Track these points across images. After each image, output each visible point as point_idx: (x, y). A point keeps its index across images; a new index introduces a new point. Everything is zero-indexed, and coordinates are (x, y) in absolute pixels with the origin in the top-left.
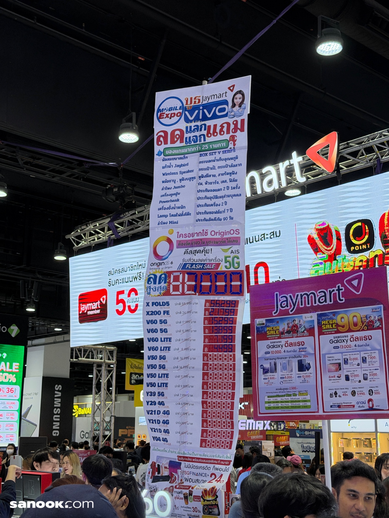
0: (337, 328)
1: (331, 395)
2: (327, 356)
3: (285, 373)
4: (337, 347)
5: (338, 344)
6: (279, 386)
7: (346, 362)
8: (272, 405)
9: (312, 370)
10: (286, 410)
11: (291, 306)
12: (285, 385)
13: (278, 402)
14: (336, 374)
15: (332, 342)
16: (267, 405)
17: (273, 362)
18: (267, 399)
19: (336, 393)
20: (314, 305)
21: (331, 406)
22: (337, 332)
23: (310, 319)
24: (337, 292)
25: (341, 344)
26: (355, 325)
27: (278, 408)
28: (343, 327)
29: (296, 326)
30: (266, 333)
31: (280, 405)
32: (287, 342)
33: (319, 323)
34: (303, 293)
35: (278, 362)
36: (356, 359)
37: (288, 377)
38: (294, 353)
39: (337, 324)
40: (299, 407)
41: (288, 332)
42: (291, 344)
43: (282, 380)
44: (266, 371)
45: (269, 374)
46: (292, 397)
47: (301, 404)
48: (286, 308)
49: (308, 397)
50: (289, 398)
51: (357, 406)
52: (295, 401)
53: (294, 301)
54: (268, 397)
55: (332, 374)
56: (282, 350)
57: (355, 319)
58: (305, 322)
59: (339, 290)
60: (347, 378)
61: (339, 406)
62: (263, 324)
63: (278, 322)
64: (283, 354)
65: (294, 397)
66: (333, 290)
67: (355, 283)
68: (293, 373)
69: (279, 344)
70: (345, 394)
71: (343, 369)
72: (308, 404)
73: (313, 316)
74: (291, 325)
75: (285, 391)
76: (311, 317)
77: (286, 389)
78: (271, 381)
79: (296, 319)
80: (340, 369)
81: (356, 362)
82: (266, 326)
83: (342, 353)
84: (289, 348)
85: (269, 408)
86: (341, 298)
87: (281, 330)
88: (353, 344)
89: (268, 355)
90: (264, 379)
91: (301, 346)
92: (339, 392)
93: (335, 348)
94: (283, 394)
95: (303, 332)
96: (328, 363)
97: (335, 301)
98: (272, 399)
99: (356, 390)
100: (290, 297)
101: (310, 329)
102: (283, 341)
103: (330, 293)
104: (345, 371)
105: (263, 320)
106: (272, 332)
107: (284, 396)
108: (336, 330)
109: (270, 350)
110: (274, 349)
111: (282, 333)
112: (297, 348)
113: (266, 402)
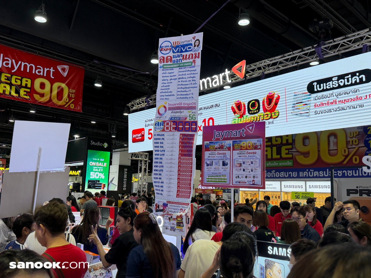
0: (241, 148)
1: (236, 177)
2: (236, 160)
3: (216, 166)
4: (241, 156)
5: (241, 155)
6: (213, 172)
7: (244, 163)
8: (210, 180)
9: (228, 166)
10: (216, 183)
11: (221, 137)
12: (216, 172)
13: (212, 179)
14: (239, 168)
15: (238, 154)
16: (207, 180)
17: (211, 161)
18: (207, 177)
19: (238, 177)
20: (231, 137)
21: (236, 182)
22: (240, 150)
23: (229, 143)
24: (242, 132)
25: (242, 155)
26: (249, 147)
27: (212, 181)
28: (244, 147)
29: (222, 146)
30: (209, 148)
31: (213, 180)
32: (218, 153)
33: (233, 145)
34: (227, 131)
35: (214, 161)
36: (249, 162)
37: (218, 168)
38: (221, 158)
39: (241, 146)
40: (222, 182)
41: (219, 148)
42: (220, 154)
43: (215, 169)
44: (208, 165)
45: (209, 166)
46: (219, 177)
47: (223, 180)
48: (219, 137)
49: (226, 178)
50: (218, 177)
51: (247, 183)
52: (220, 179)
53: (223, 134)
54: (208, 176)
55: (237, 168)
56: (216, 156)
57: (249, 144)
58: (227, 144)
59: (243, 131)
60: (244, 170)
61: (239, 182)
62: (208, 144)
63: (215, 144)
64: (216, 158)
65: (220, 177)
66: (241, 131)
67: (251, 128)
68: (220, 166)
69: (214, 153)
70: (242, 177)
71: (243, 166)
72: (226, 180)
73: (231, 142)
74: (220, 145)
75: (216, 174)
76: (230, 142)
77: (217, 173)
78: (210, 169)
79: (223, 143)
80: (241, 166)
81: (248, 163)
82: (209, 145)
83: (242, 159)
84: (219, 156)
85: (209, 181)
86: (244, 135)
87: (216, 147)
88: (247, 155)
89: (209, 158)
90: (207, 168)
91: (224, 155)
92: (240, 176)
93: (239, 156)
94: (215, 175)
95: (226, 148)
96: (236, 163)
97: (241, 136)
98: (210, 177)
99: (247, 176)
100: (221, 132)
101: (229, 147)
102: (216, 152)
103: (239, 132)
104: (243, 167)
105: (208, 142)
106: (212, 148)
107: (215, 176)
108: (240, 148)
109: (210, 156)
110: (212, 156)
111: (216, 149)
112: (222, 156)
113: (207, 179)
